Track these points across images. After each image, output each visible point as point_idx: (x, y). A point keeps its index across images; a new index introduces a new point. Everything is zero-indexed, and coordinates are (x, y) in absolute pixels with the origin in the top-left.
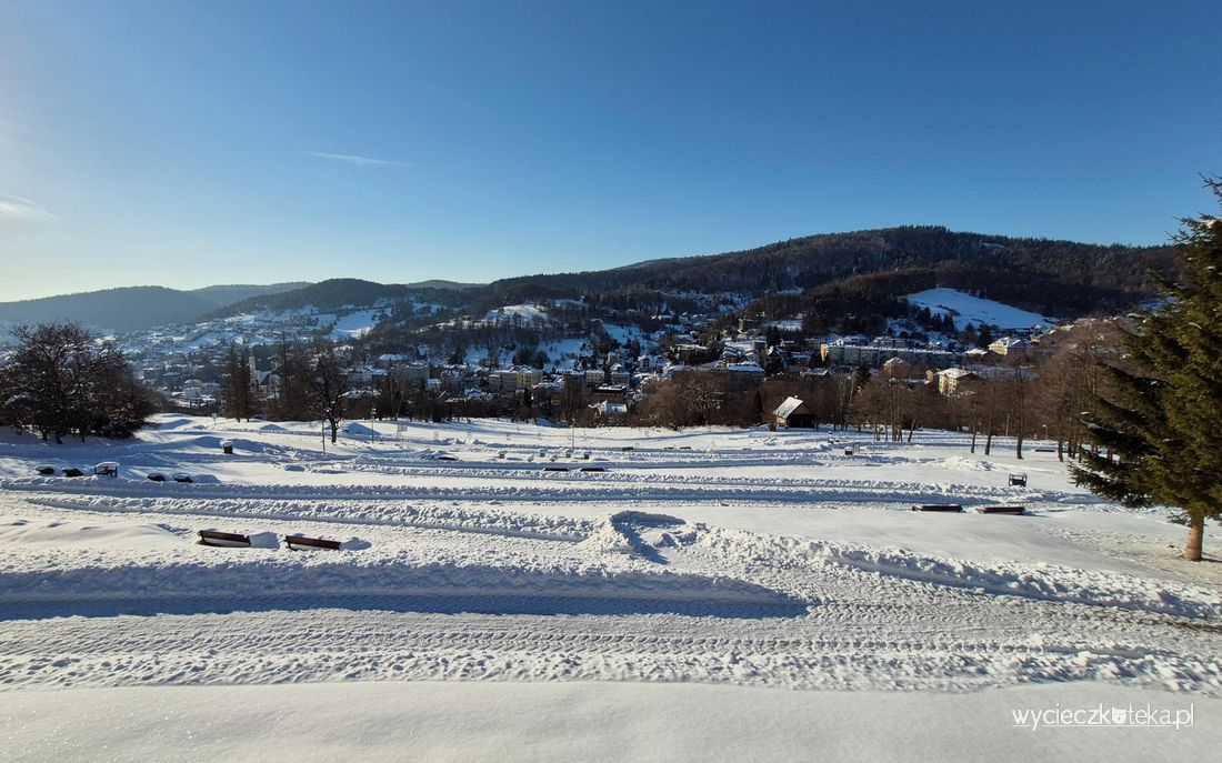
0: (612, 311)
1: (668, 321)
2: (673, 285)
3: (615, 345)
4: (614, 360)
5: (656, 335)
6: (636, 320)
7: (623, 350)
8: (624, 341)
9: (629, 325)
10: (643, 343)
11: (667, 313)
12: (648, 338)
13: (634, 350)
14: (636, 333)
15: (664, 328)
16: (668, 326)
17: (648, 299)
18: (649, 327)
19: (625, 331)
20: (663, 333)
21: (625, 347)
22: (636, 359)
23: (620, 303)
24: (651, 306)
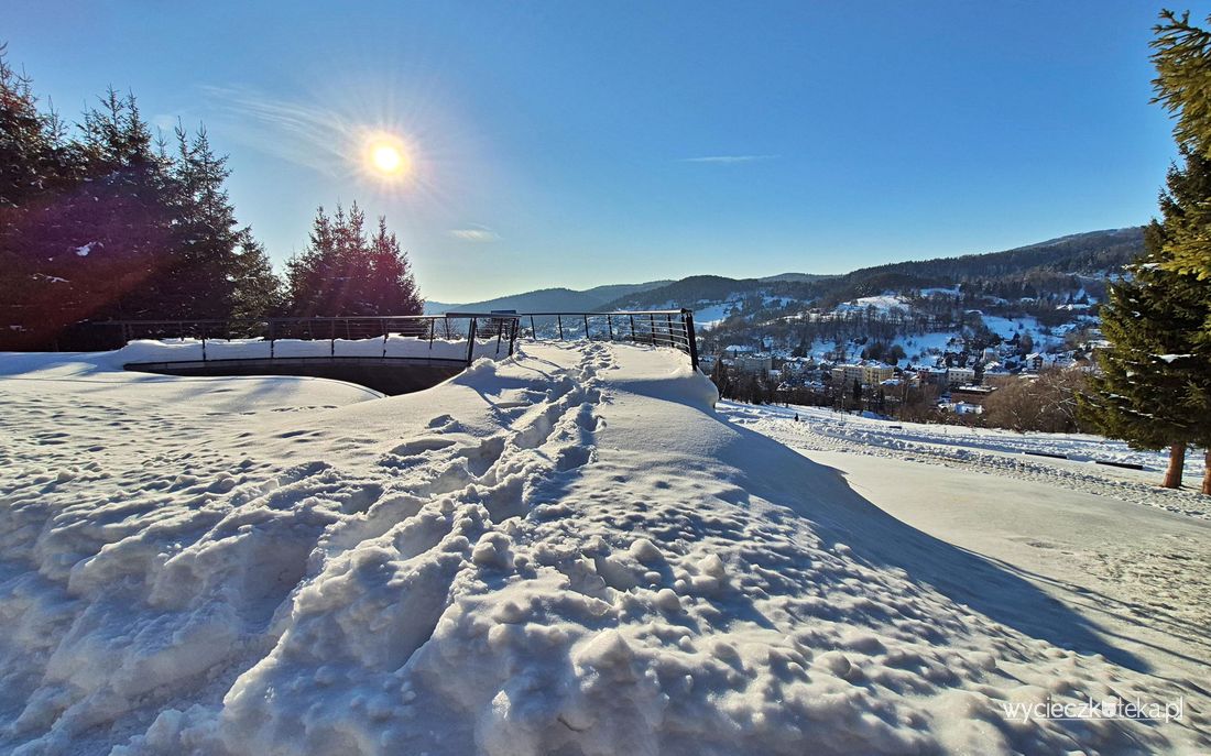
0: (998, 300)
1: (1083, 312)
2: (1099, 266)
3: (996, 340)
4: (992, 357)
5: (1062, 329)
6: (1031, 311)
7: (1004, 346)
8: (1010, 337)
9: (1021, 316)
10: (1037, 338)
11: (1084, 300)
12: (1048, 333)
13: (1022, 346)
14: (1030, 326)
15: (1075, 320)
16: (1081, 317)
17: (1056, 285)
18: (1049, 319)
19: (1014, 324)
20: (1072, 326)
21: (1008, 343)
22: (1023, 358)
23: (1013, 291)
24: (1058, 293)
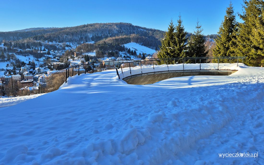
0: (19, 50)
1: (45, 53)
2: (45, 39)
3: (23, 64)
4: (24, 70)
5: (42, 59)
6: (31, 53)
7: (27, 66)
8: (28, 62)
9: (28, 55)
10: (36, 62)
11: (44, 50)
12: (38, 61)
13: (33, 66)
14: (32, 59)
15: (45, 57)
16: (45, 55)
17: (35, 45)
18: (38, 56)
19: (27, 58)
20: (44, 58)
21: (28, 65)
22: (34, 69)
23: (22, 46)
24: (37, 47)
